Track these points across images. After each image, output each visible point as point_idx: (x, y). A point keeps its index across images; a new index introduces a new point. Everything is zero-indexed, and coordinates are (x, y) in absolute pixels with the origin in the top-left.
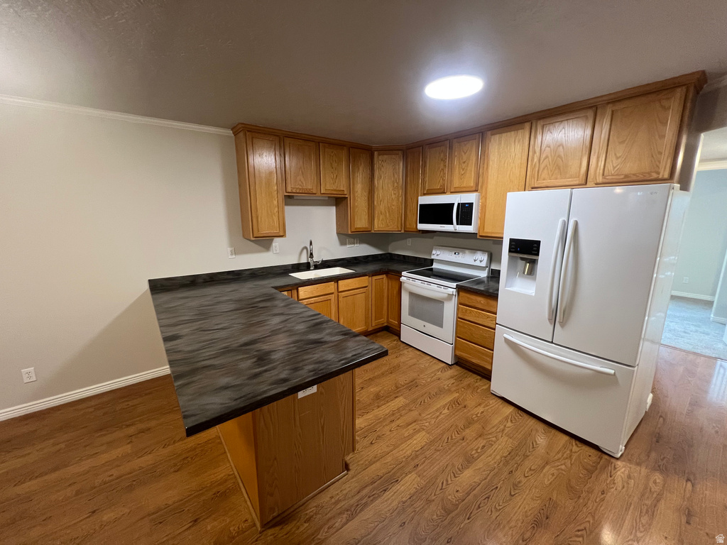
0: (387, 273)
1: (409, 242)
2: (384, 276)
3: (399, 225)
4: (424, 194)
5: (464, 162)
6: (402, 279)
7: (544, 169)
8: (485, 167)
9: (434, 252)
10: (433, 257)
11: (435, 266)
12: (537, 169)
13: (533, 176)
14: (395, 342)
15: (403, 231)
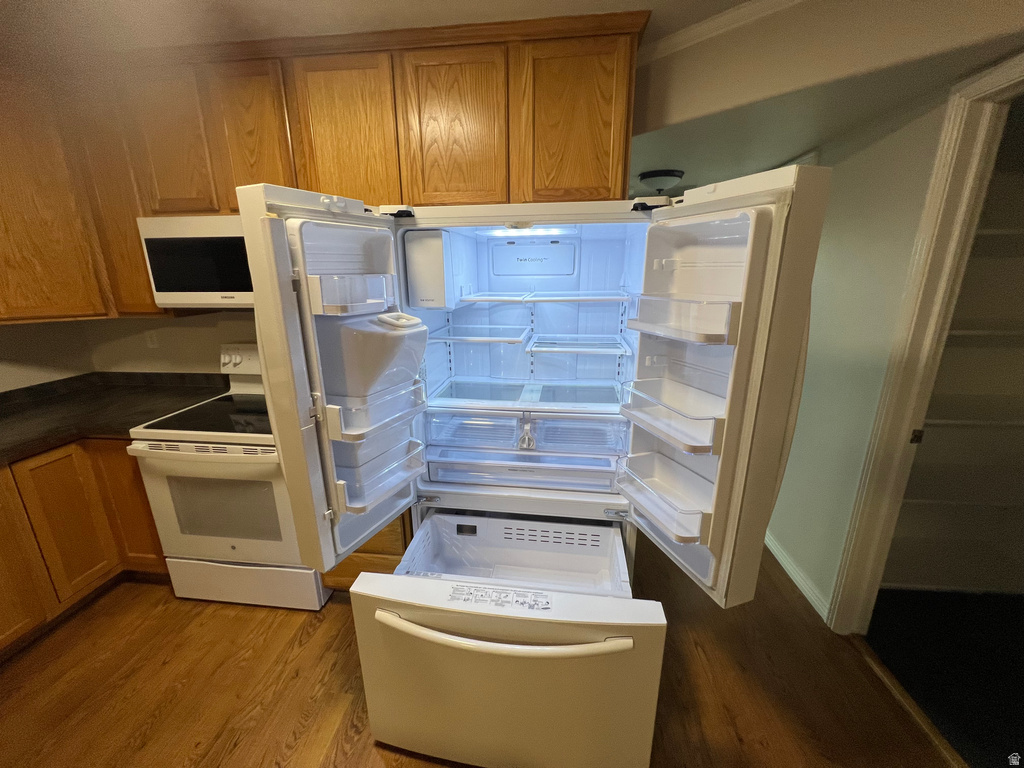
0: (80, 437)
1: (152, 339)
2: (72, 449)
3: (97, 301)
4: (156, 213)
5: (250, 133)
6: (137, 447)
7: (432, 166)
8: (307, 148)
9: (224, 359)
10: (224, 371)
11: (235, 389)
12: (419, 164)
13: (413, 181)
14: (160, 608)
15: (114, 314)
